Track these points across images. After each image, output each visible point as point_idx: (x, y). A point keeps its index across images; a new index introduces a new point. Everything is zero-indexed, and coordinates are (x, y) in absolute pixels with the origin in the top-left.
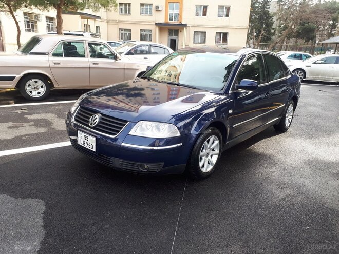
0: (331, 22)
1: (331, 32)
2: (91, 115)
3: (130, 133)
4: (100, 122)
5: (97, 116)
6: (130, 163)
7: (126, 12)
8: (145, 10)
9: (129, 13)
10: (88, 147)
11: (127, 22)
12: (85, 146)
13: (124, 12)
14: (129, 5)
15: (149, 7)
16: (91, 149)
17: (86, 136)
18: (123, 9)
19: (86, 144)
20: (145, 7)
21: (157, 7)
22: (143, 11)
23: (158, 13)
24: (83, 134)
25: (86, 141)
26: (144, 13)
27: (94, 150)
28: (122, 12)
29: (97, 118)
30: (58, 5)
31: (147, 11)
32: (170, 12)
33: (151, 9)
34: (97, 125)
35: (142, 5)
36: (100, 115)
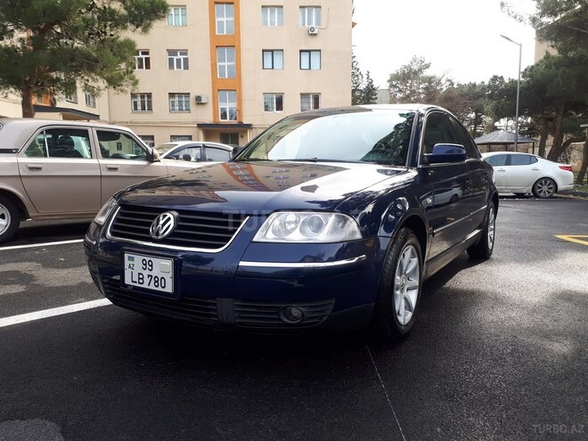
0: (473, 115)
1: (475, 129)
2: (153, 218)
3: (254, 240)
4: (177, 227)
5: (169, 215)
6: (259, 308)
7: (143, 108)
8: (177, 103)
9: (150, 109)
10: (152, 287)
11: (147, 125)
12: (145, 286)
13: (139, 108)
14: (149, 95)
15: (184, 99)
16: (160, 289)
17: (147, 259)
18: (139, 103)
19: (147, 280)
20: (177, 99)
21: (198, 99)
22: (173, 105)
23: (201, 108)
24: (138, 259)
25: (146, 273)
26: (177, 108)
27: (169, 289)
28: (136, 108)
29: (169, 219)
30: (26, 82)
31: (181, 105)
32: (221, 105)
33: (187, 102)
34: (172, 234)
35: (172, 95)
36: (176, 214)
